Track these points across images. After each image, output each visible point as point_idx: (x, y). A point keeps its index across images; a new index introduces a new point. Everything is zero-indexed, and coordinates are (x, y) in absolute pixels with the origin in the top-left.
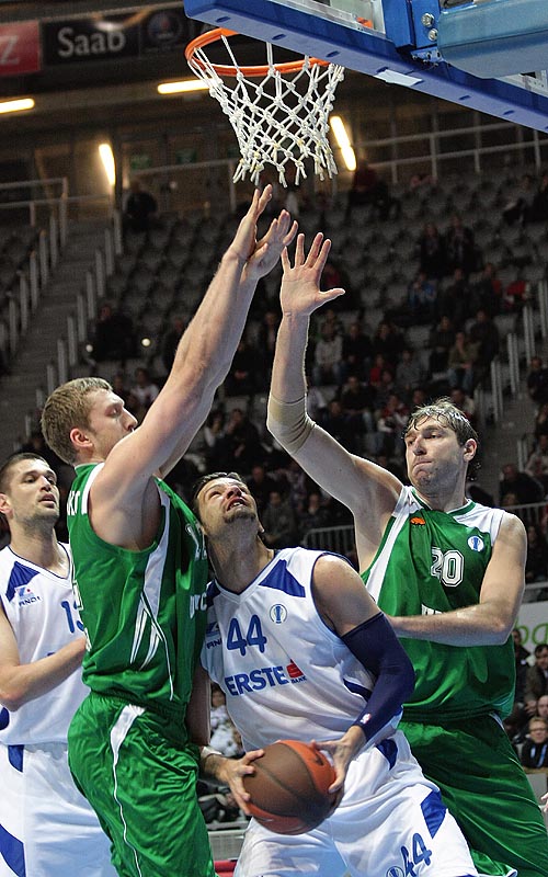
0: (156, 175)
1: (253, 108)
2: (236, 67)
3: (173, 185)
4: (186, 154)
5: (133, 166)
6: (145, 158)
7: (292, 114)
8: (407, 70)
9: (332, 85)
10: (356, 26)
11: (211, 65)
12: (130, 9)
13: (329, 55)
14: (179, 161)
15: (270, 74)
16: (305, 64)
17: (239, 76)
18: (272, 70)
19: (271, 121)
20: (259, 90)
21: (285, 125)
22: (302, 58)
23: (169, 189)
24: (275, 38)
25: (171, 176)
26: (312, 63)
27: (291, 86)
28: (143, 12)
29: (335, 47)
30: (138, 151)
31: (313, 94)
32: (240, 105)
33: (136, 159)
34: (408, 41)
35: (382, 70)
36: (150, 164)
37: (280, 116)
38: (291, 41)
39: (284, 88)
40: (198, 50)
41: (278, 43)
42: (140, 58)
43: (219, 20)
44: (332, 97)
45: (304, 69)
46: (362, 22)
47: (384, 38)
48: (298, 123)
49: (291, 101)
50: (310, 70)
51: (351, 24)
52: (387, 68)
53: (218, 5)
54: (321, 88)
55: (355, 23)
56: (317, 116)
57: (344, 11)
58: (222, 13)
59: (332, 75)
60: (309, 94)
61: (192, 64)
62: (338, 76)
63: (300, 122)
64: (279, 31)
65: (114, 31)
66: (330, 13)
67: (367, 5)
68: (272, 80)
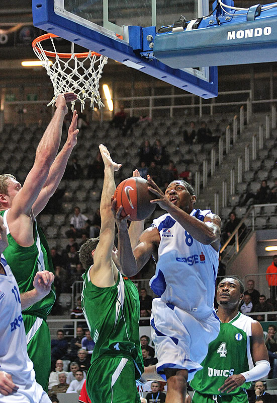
0: (17, 105)
1: (63, 73)
2: (56, 53)
3: (25, 111)
4: (32, 96)
5: (7, 99)
6: (12, 96)
7: (81, 78)
8: (138, 61)
9: (101, 66)
10: (115, 38)
11: (43, 51)
12: (12, 24)
13: (101, 51)
14: (29, 99)
15: (72, 57)
16: (89, 54)
17: (57, 57)
18: (73, 55)
19: (70, 80)
20: (66, 65)
21: (78, 83)
22: (88, 51)
23: (22, 112)
24: (75, 40)
25: (24, 106)
26: (93, 54)
27: (81, 64)
28: (17, 26)
29: (103, 47)
30: (10, 93)
31: (92, 69)
32: (56, 71)
33: (8, 96)
34: (139, 47)
35: (126, 60)
36: (15, 100)
37: (75, 78)
38: (83, 42)
39: (78, 65)
40: (39, 43)
41: (78, 43)
42: (15, 48)
43: (49, 29)
44: (101, 72)
45: (89, 57)
46: (118, 36)
47: (128, 45)
48: (83, 83)
49: (81, 71)
50: (92, 58)
51: (113, 37)
52: (128, 60)
53: (49, 22)
54: (96, 67)
55: (115, 36)
56: (94, 80)
57: (110, 30)
58: (51, 26)
59: (102, 61)
60: (90, 69)
61: (35, 49)
62: (105, 62)
63: (85, 82)
64: (77, 37)
65: (3, 34)
66: (103, 31)
67: (121, 28)
68: (73, 60)
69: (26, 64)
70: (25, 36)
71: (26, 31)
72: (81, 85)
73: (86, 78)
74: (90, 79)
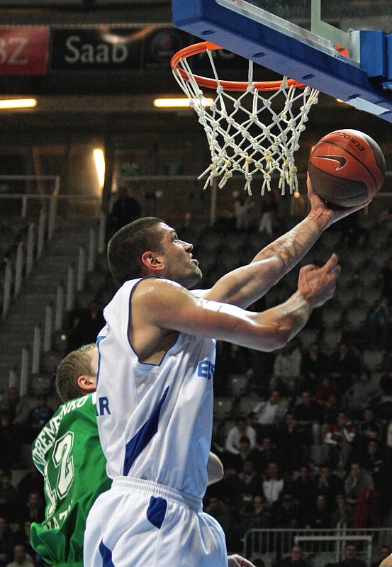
0: (144, 182)
1: (230, 120)
2: (217, 80)
3: (159, 194)
4: (174, 168)
5: (123, 172)
6: (135, 166)
7: (266, 130)
8: (377, 99)
9: (306, 108)
10: (333, 53)
11: (193, 75)
12: (136, 25)
13: (305, 78)
14: (166, 172)
15: (249, 90)
16: (284, 83)
17: (219, 89)
18: (251, 86)
19: (245, 133)
20: (237, 103)
21: (258, 140)
22: (280, 78)
23: (154, 196)
24: (256, 56)
25: (157, 185)
26: (289, 85)
27: (267, 103)
28: (147, 29)
29: (309, 70)
30: (131, 159)
31: (288, 114)
32: (218, 116)
33: (126, 166)
34: (380, 72)
35: (354, 97)
36: (139, 172)
37: (255, 130)
38: (271, 60)
39: (260, 104)
40: (184, 61)
41: (260, 61)
42: (141, 72)
43: (205, 33)
44: (305, 118)
45: (282, 89)
46: (340, 50)
47: (358, 67)
48: (270, 140)
49: (265, 117)
50: (287, 90)
51: (329, 50)
52: (358, 96)
53: (204, 18)
54: (296, 109)
55: (333, 49)
56: (290, 134)
57: (324, 38)
58: (207, 27)
59: (308, 97)
60: (284, 113)
61: (176, 73)
62: (314, 99)
63: (272, 138)
64: (260, 49)
65: (119, 44)
66: (310, 39)
67: (345, 35)
68: (250, 96)
69: (162, 103)
70: (162, 49)
71: (164, 40)
72: (266, 144)
73: (275, 131)
74: (284, 133)
